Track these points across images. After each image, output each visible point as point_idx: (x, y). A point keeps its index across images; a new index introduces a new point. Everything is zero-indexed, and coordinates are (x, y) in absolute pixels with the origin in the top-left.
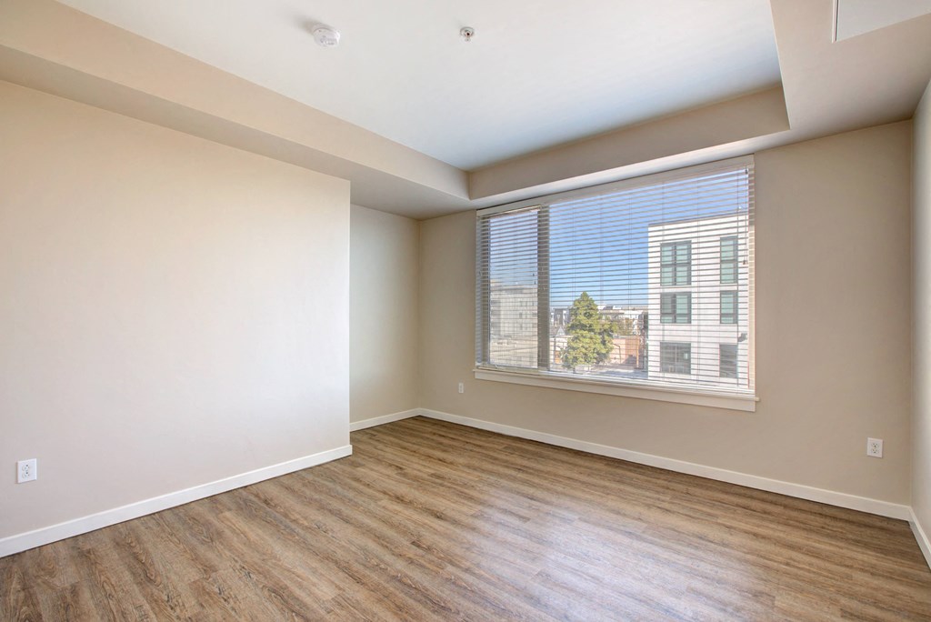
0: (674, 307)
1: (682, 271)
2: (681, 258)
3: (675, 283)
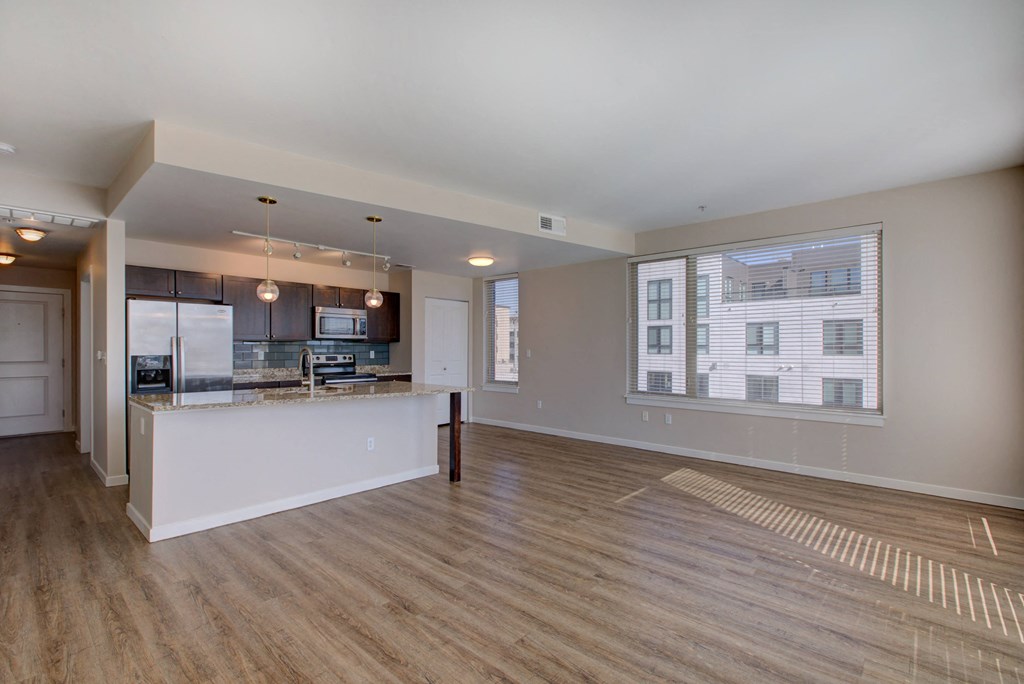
0: (659, 340)
1: (665, 307)
2: (665, 295)
3: (659, 318)
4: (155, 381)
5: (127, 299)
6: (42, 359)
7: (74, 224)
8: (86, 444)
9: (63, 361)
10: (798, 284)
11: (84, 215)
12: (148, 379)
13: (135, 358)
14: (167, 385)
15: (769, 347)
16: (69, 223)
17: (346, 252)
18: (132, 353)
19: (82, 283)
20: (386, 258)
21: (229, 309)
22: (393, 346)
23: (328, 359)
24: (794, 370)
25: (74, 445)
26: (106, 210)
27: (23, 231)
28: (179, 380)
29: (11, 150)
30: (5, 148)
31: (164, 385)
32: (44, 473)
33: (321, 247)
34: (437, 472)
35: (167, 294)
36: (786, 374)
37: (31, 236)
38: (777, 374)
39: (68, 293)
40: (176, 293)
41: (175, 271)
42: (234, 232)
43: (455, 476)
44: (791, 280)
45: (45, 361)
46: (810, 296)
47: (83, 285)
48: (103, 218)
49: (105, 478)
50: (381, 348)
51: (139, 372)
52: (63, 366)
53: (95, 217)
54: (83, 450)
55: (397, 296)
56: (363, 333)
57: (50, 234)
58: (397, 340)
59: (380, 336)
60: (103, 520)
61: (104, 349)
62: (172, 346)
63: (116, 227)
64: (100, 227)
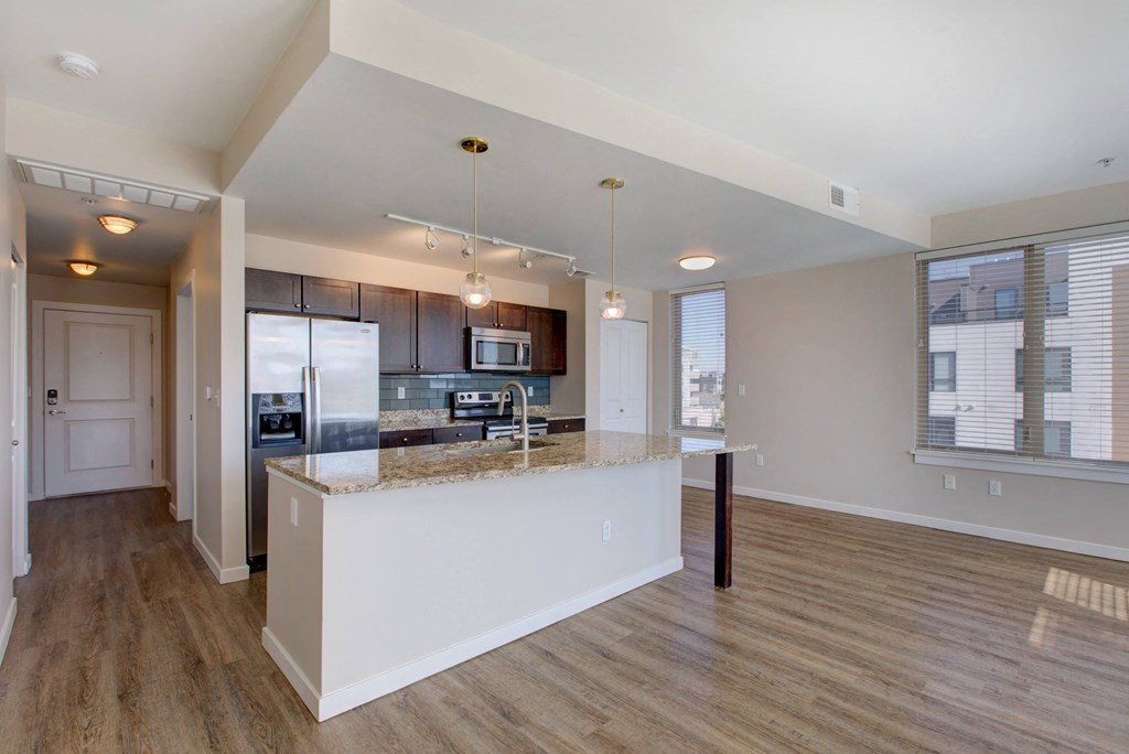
4: (282, 430)
5: (247, 311)
6: (128, 397)
7: (176, 207)
8: (184, 508)
9: (152, 399)
10: (978, 305)
11: (190, 189)
12: (274, 427)
13: (256, 397)
14: (298, 436)
15: (942, 382)
16: (169, 205)
17: (525, 249)
18: (252, 391)
19: (178, 297)
20: (571, 259)
21: (375, 328)
22: (554, 380)
23: (481, 397)
24: (976, 409)
25: (167, 507)
26: (221, 181)
27: (107, 218)
28: (314, 426)
29: (92, 68)
30: (84, 64)
31: (293, 435)
32: (134, 555)
33: (496, 241)
34: (681, 568)
35: (290, 308)
36: (967, 413)
37: (118, 227)
38: (954, 413)
39: (157, 314)
40: (303, 307)
41: (302, 277)
42: (390, 215)
43: (722, 578)
44: (970, 300)
45: (132, 399)
46: (996, 319)
47: (180, 301)
48: (215, 194)
49: (218, 572)
50: (542, 382)
51: (262, 416)
52: (152, 405)
53: (207, 192)
54: (180, 517)
55: (562, 314)
56: (526, 363)
57: (142, 226)
58: (563, 372)
59: (544, 368)
60: (230, 658)
61: (217, 385)
62: (304, 379)
63: (233, 208)
64: (211, 210)
